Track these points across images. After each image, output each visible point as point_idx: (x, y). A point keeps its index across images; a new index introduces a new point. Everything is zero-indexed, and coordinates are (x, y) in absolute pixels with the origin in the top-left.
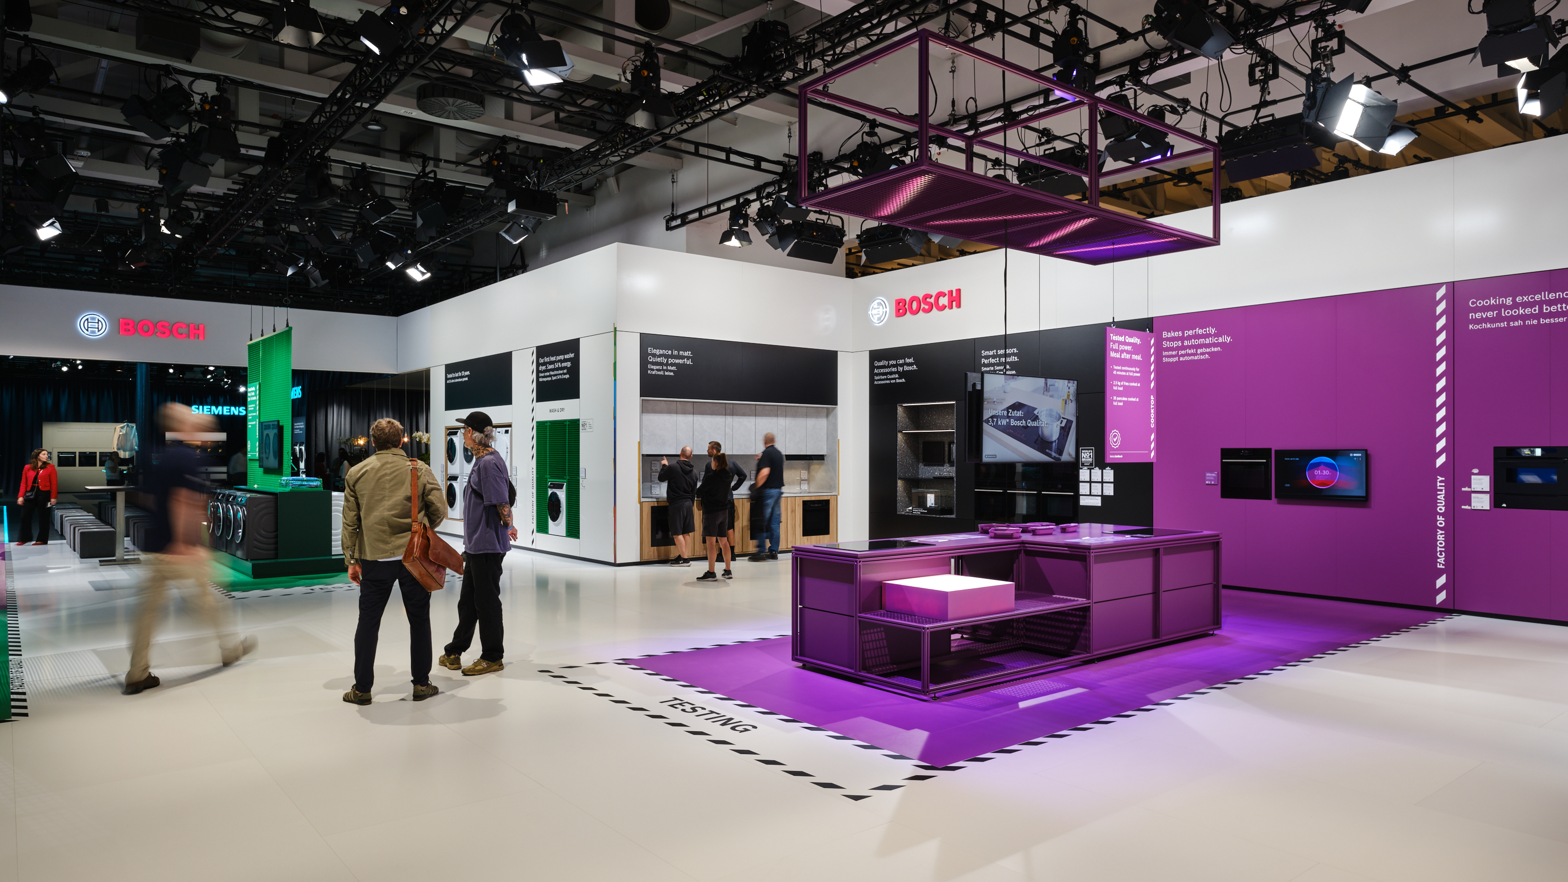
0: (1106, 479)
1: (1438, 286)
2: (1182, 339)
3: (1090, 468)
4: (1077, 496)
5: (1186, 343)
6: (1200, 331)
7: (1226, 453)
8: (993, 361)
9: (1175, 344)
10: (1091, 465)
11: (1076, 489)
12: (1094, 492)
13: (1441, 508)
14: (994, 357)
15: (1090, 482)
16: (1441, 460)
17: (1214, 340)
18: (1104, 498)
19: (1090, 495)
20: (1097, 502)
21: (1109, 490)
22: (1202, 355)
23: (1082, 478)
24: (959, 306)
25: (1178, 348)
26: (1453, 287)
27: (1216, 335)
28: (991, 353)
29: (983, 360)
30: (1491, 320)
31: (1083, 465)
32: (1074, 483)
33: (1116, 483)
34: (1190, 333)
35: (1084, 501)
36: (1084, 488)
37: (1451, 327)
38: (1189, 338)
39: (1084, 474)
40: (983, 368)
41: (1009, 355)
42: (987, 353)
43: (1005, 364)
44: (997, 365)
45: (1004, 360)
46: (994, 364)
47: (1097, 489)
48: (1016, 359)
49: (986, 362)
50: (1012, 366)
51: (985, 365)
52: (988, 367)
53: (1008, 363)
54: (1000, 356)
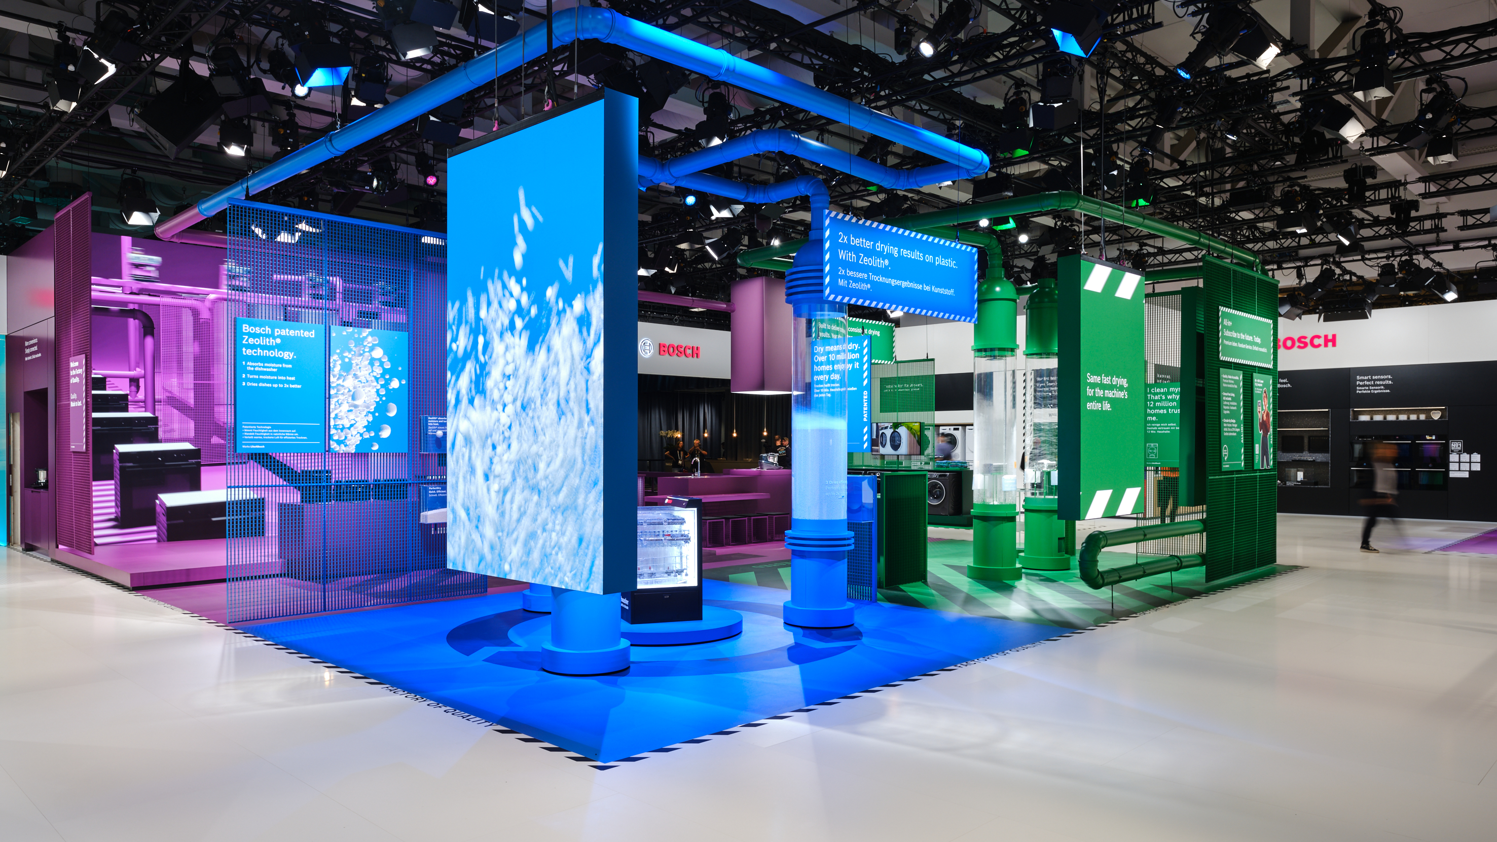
0: (1473, 460)
3: (1459, 453)
4: (1446, 473)
8: (1368, 383)
10: (1460, 451)
11: (1447, 468)
12: (1462, 469)
14: (1368, 380)
15: (1460, 462)
18: (1471, 472)
19: (1459, 470)
20: (1464, 475)
21: (1477, 467)
23: (1452, 460)
24: (1334, 345)
28: (1366, 378)
29: (1358, 383)
31: (1452, 451)
32: (1446, 463)
33: (1484, 463)
35: (1452, 475)
36: (1453, 466)
39: (1453, 457)
40: (1358, 388)
41: (1383, 380)
42: (1362, 378)
43: (1380, 385)
44: (1372, 386)
45: (1378, 383)
46: (1368, 386)
47: (1465, 467)
48: (1390, 382)
49: (1361, 383)
50: (1386, 387)
51: (1359, 386)
52: (1363, 386)
53: (1382, 385)
54: (1375, 380)
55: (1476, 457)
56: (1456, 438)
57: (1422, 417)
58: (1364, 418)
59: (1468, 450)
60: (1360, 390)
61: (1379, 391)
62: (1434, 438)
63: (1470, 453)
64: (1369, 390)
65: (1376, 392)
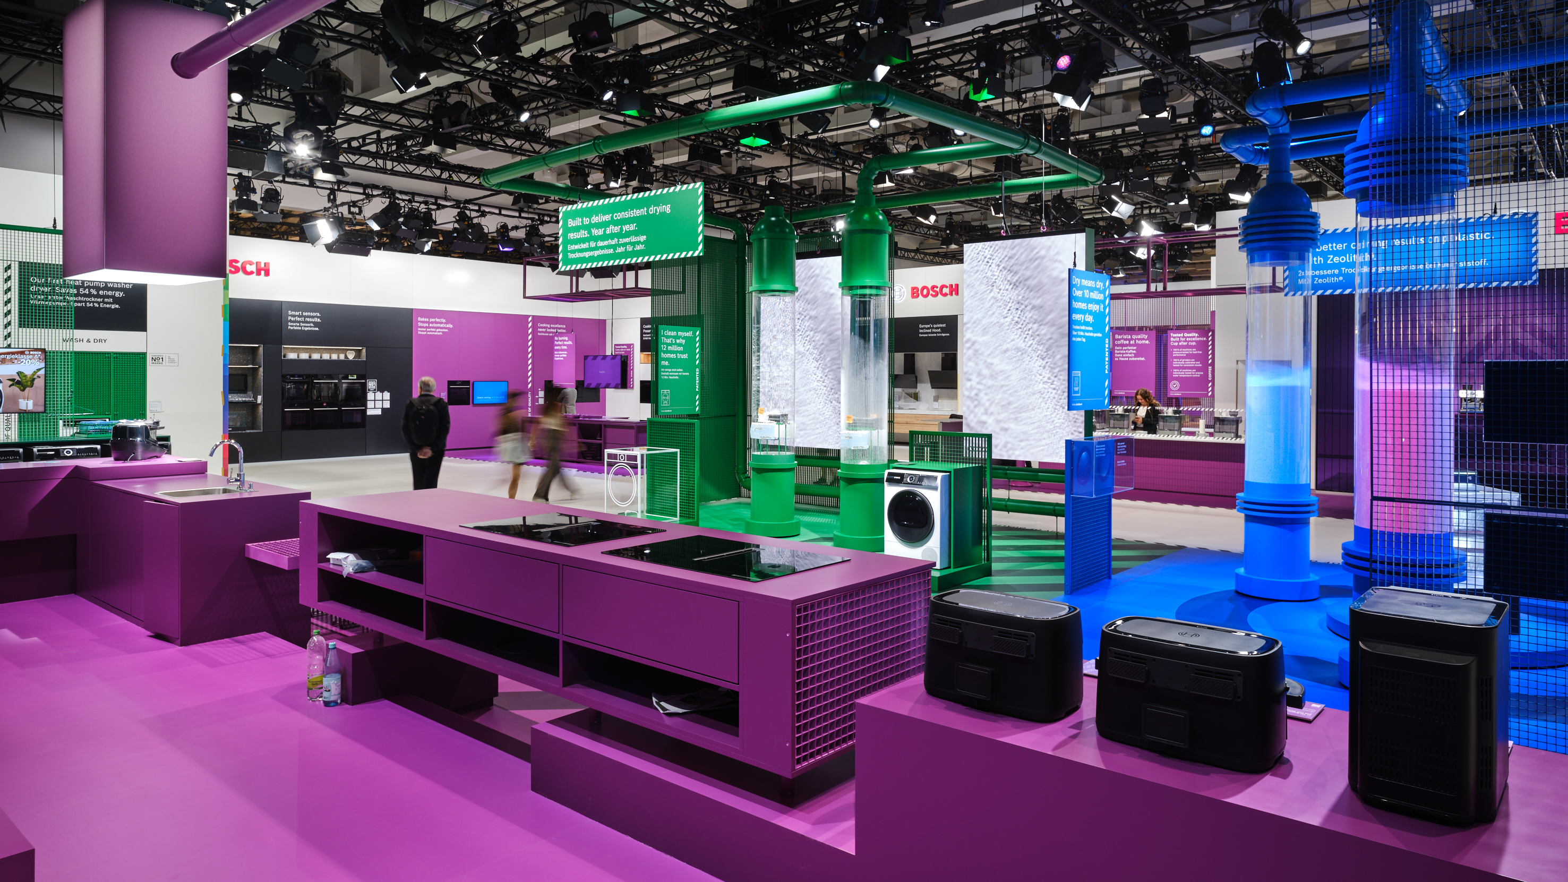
0: (384, 398)
1: (529, 316)
2: (429, 323)
3: (374, 392)
4: (365, 411)
5: (431, 325)
6: (438, 320)
7: (450, 383)
8: (299, 319)
9: (425, 325)
10: (375, 390)
11: (365, 405)
12: (377, 406)
13: (530, 405)
14: (299, 316)
15: (374, 400)
16: (530, 386)
17: (445, 326)
18: (383, 410)
19: (375, 408)
20: (379, 412)
21: (387, 405)
22: (438, 332)
23: (369, 398)
25: (426, 327)
26: (534, 317)
27: (445, 323)
28: (297, 313)
29: (289, 318)
30: (544, 332)
31: (369, 390)
32: (363, 401)
33: (392, 400)
34: (433, 320)
35: (369, 412)
36: (370, 404)
37: (532, 333)
38: (432, 323)
39: (370, 396)
40: (289, 324)
41: (313, 317)
42: (293, 313)
43: (309, 322)
44: (303, 322)
45: (308, 320)
46: (299, 322)
47: (379, 404)
48: (319, 320)
49: (293, 319)
50: (316, 324)
51: (291, 321)
52: (294, 323)
53: (312, 322)
54: (305, 317)
55: (387, 395)
56: (372, 378)
57: (342, 357)
58: (292, 356)
59: (381, 389)
60: (291, 326)
61: (309, 329)
62: (355, 377)
63: (382, 391)
64: (300, 326)
65: (306, 329)
